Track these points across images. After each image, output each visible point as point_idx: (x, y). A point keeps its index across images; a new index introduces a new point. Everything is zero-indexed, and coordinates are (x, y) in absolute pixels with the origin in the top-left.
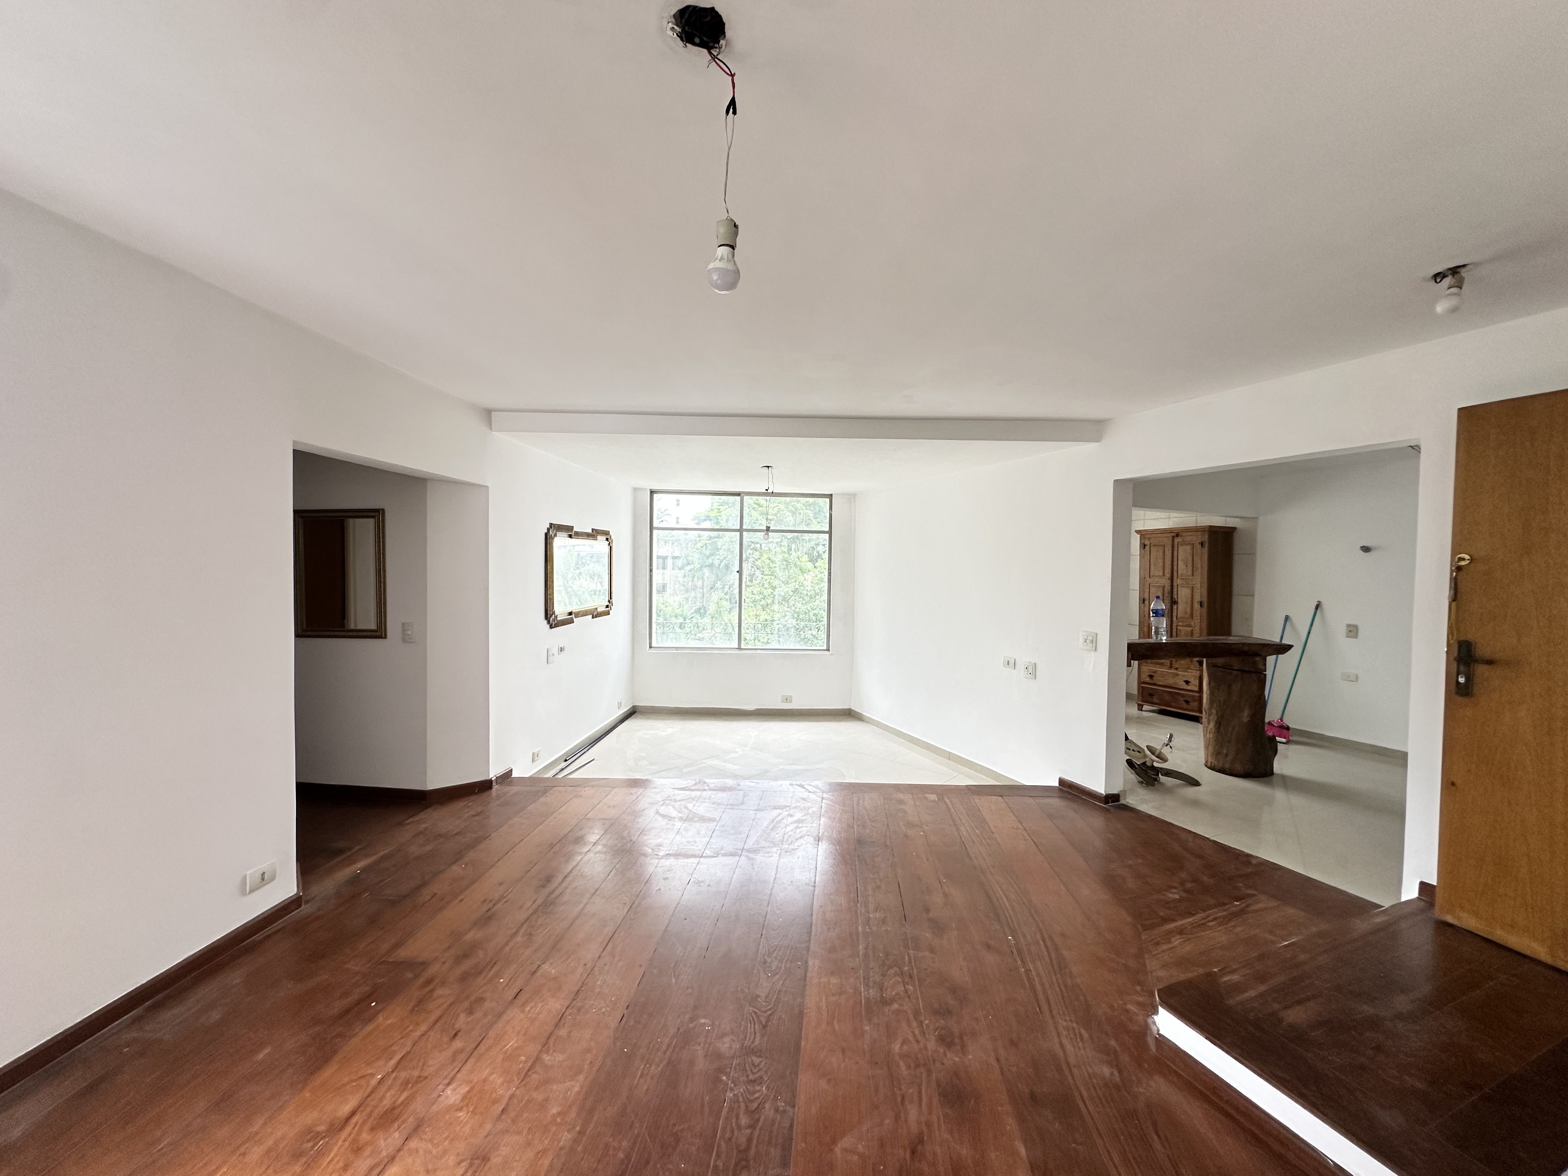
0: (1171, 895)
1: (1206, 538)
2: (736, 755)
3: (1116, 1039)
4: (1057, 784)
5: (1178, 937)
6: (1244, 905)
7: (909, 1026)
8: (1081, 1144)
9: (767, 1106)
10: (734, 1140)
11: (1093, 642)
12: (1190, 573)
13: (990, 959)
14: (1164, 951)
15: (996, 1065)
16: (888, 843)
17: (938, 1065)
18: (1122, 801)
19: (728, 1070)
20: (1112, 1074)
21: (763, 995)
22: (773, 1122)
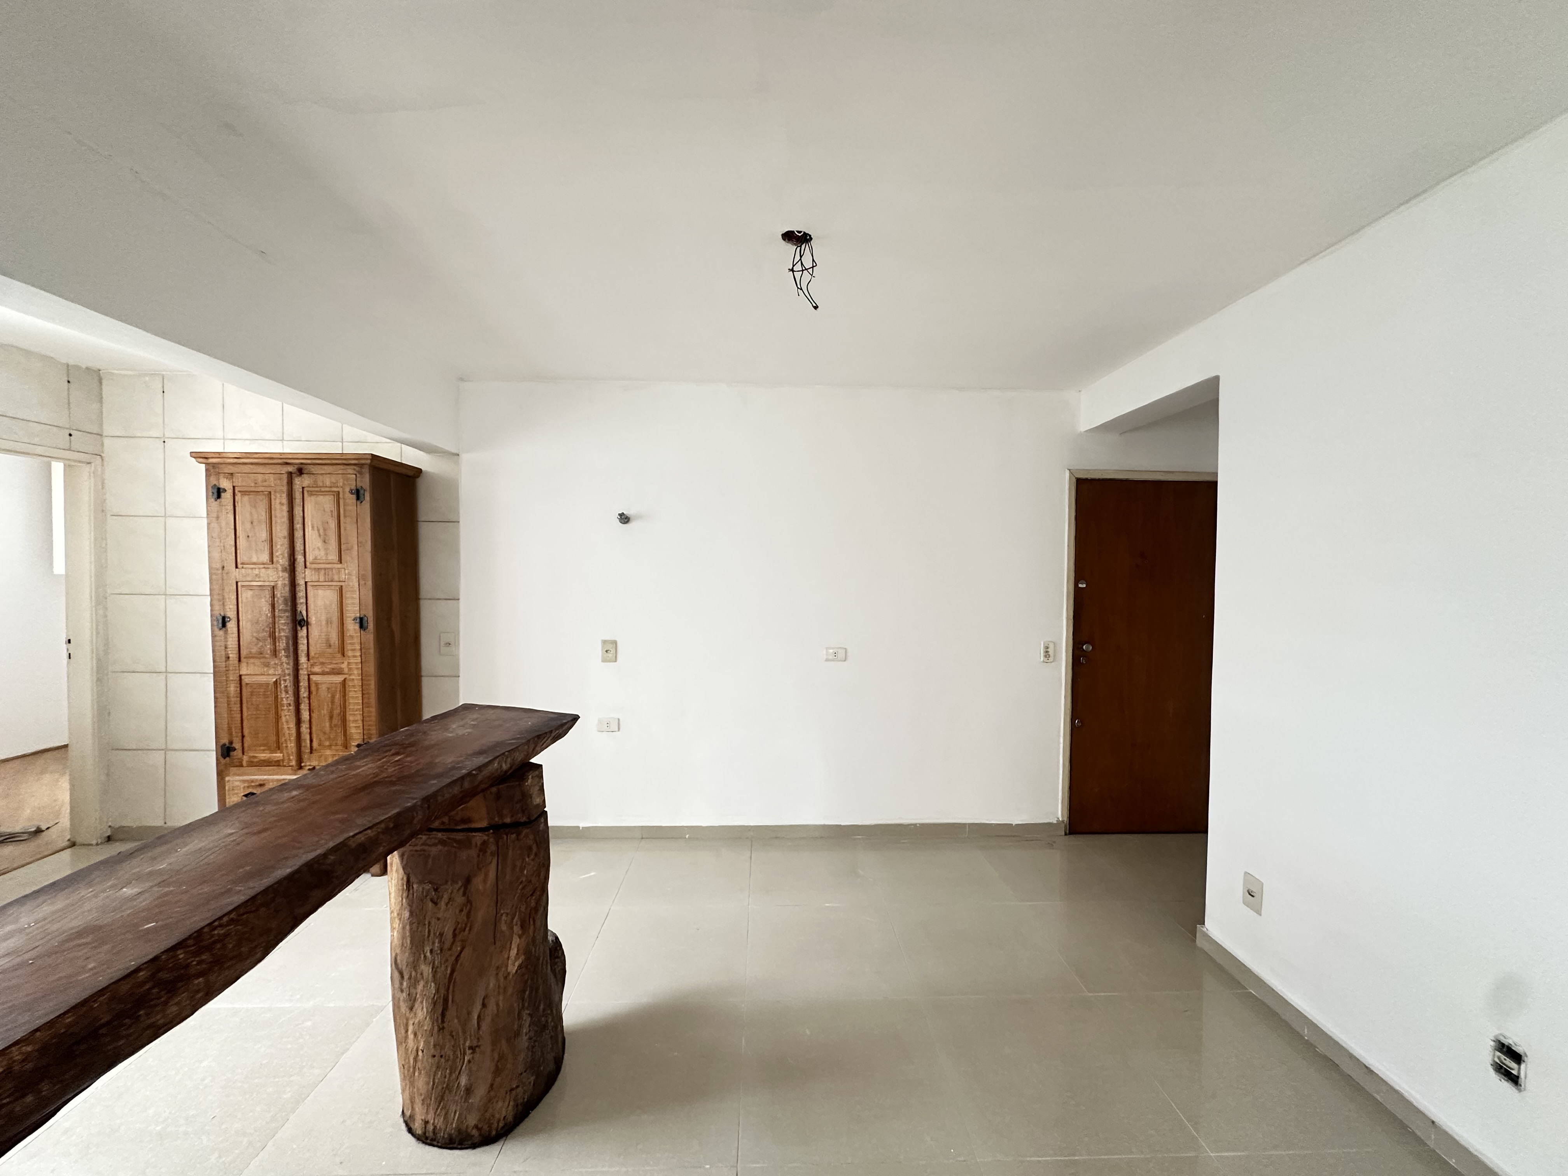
1: (365, 481)
12: (334, 557)
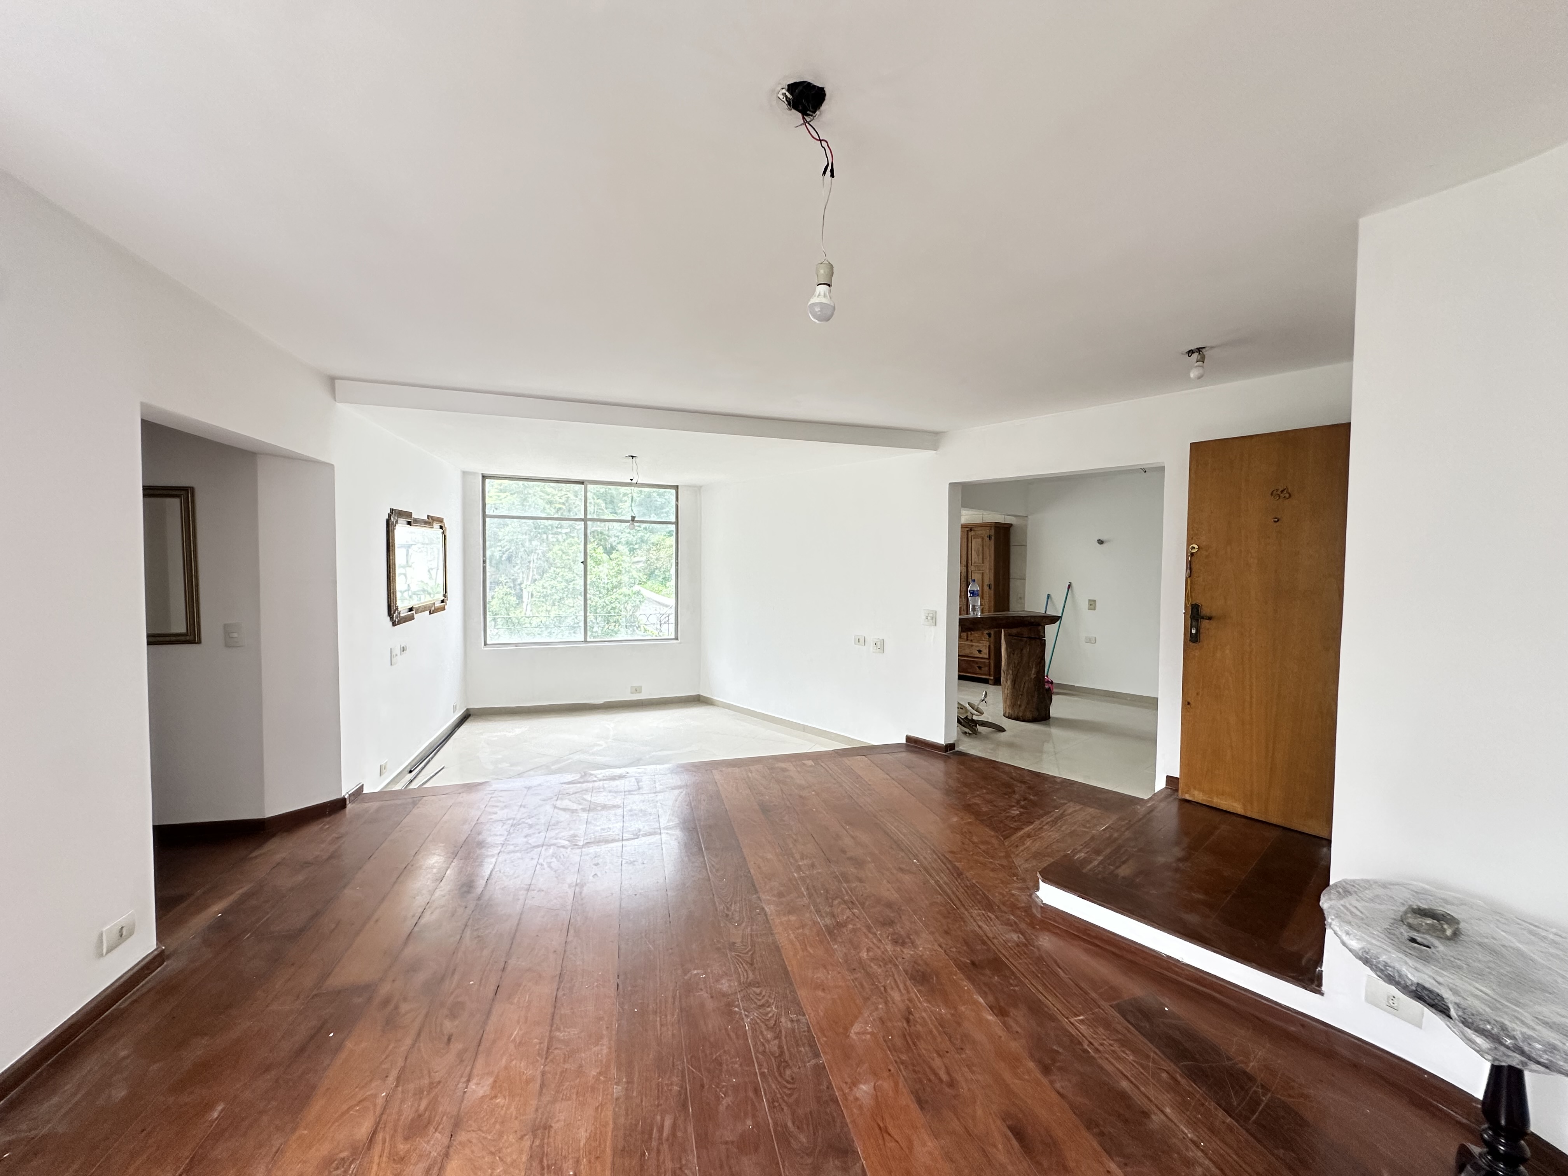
0: (1013, 812)
1: (992, 532)
2: (601, 748)
3: (1013, 915)
4: (904, 741)
5: (1028, 839)
6: (1062, 811)
7: (867, 937)
8: (1016, 986)
9: (783, 1020)
10: (767, 1050)
11: (933, 618)
12: (981, 561)
13: (907, 878)
14: (1022, 851)
15: (940, 949)
16: (788, 804)
17: (900, 959)
18: (957, 749)
19: (737, 1003)
20: (1019, 937)
21: (739, 940)
22: (793, 1030)
